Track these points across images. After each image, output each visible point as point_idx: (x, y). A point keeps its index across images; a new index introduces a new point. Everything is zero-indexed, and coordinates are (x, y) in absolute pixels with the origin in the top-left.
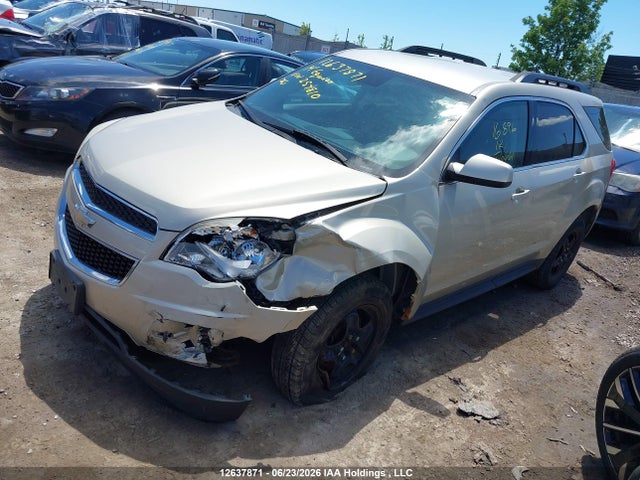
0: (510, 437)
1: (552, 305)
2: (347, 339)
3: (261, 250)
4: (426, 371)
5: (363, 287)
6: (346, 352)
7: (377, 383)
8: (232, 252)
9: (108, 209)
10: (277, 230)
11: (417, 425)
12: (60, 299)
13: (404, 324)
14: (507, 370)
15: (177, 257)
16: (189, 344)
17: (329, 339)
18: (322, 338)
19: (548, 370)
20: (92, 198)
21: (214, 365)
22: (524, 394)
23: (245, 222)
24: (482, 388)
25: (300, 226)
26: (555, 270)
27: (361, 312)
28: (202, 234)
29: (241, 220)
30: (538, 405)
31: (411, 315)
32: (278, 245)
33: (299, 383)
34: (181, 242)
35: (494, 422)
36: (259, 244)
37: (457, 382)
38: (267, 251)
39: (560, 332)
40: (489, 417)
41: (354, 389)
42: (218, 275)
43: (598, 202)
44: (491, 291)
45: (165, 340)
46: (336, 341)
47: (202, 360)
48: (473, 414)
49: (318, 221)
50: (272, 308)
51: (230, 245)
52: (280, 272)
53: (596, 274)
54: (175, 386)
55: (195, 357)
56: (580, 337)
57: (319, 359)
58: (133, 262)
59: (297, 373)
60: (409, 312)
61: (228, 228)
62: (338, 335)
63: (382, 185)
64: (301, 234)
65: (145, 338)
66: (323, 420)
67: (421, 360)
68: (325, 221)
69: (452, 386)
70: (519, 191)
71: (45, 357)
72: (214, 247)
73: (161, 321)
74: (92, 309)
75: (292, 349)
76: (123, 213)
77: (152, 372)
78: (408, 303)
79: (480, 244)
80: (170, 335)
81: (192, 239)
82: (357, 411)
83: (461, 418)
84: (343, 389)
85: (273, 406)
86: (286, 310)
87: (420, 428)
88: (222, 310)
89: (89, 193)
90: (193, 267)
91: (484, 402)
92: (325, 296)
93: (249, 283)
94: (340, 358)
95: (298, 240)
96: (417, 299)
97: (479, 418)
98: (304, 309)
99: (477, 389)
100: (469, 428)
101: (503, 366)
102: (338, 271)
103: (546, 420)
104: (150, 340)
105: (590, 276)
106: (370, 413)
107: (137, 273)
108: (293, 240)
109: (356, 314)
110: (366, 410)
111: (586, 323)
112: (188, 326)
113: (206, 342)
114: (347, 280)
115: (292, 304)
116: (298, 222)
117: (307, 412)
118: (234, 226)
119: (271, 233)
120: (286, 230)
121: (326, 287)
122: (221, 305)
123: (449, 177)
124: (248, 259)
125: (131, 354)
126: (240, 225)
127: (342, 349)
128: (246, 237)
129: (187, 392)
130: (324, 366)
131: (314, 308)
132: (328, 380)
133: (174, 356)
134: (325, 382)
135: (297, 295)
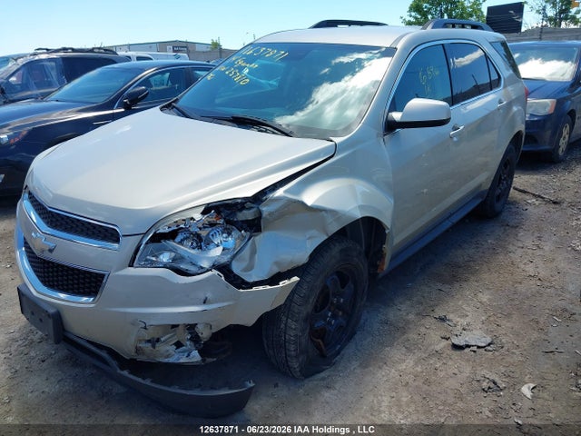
0: (509, 359)
1: (505, 230)
2: (332, 303)
3: (229, 234)
4: (411, 317)
5: (336, 249)
6: (334, 316)
7: (369, 339)
8: (201, 242)
9: (66, 230)
10: (241, 210)
11: (419, 369)
12: (40, 333)
13: (380, 276)
14: (485, 297)
15: (147, 260)
16: (179, 345)
17: (316, 307)
18: (309, 308)
19: (521, 288)
20: (47, 223)
21: (209, 360)
22: (508, 316)
23: (208, 209)
24: (468, 319)
25: (262, 202)
26: (499, 198)
27: (338, 273)
28: (167, 230)
29: (203, 208)
30: (524, 323)
31: (386, 267)
32: (245, 226)
33: (297, 357)
34: (147, 243)
35: (489, 348)
36: (226, 229)
37: (443, 319)
38: (235, 233)
39: (520, 251)
40: (483, 345)
41: (350, 349)
42: (193, 269)
43: (522, 128)
44: (447, 231)
45: (154, 346)
46: (323, 307)
47: (196, 356)
48: (468, 346)
49: (280, 192)
50: (254, 289)
51: (198, 236)
52: (253, 252)
53: (534, 195)
54: (175, 390)
55: (188, 355)
56: (539, 252)
57: (311, 329)
58: (103, 276)
59: (292, 347)
60: (383, 264)
61: (192, 219)
62: (323, 302)
63: (331, 146)
64: (265, 209)
65: (134, 350)
66: (328, 387)
67: (403, 307)
68: (285, 192)
69: (439, 324)
70: (455, 129)
71: (36, 393)
72: (181, 243)
73: (145, 328)
74: (72, 334)
75: (283, 326)
76: (82, 231)
77: (148, 382)
78: (380, 255)
79: (425, 190)
80: (158, 340)
81: (158, 238)
82: (358, 371)
83: (458, 352)
84: (338, 353)
85: (276, 385)
86: (268, 287)
87: (422, 372)
88: (204, 303)
89: (43, 219)
90: (165, 266)
91: (474, 332)
92: (304, 265)
93: (225, 269)
94: (329, 323)
95: (264, 215)
96: (388, 249)
97: (475, 348)
98: (287, 282)
99: (464, 322)
100: (468, 361)
101: (480, 295)
102: (309, 238)
103: (535, 335)
104: (138, 350)
105: (528, 197)
106: (371, 369)
107: (109, 286)
108: (259, 216)
109: (335, 277)
110: (366, 367)
111: (539, 238)
112: (174, 326)
113: (195, 339)
114: (320, 245)
115: (274, 280)
116: (259, 197)
117: (310, 384)
118: (197, 216)
119: (235, 215)
120: (251, 208)
121: (302, 256)
122: (203, 298)
123: (391, 126)
124: (218, 246)
125: (122, 370)
126: (203, 213)
127: (330, 314)
128: (212, 225)
129: (189, 393)
130: (317, 335)
131: (296, 279)
132: (323, 347)
133: (166, 360)
134: (320, 350)
135: (276, 270)
